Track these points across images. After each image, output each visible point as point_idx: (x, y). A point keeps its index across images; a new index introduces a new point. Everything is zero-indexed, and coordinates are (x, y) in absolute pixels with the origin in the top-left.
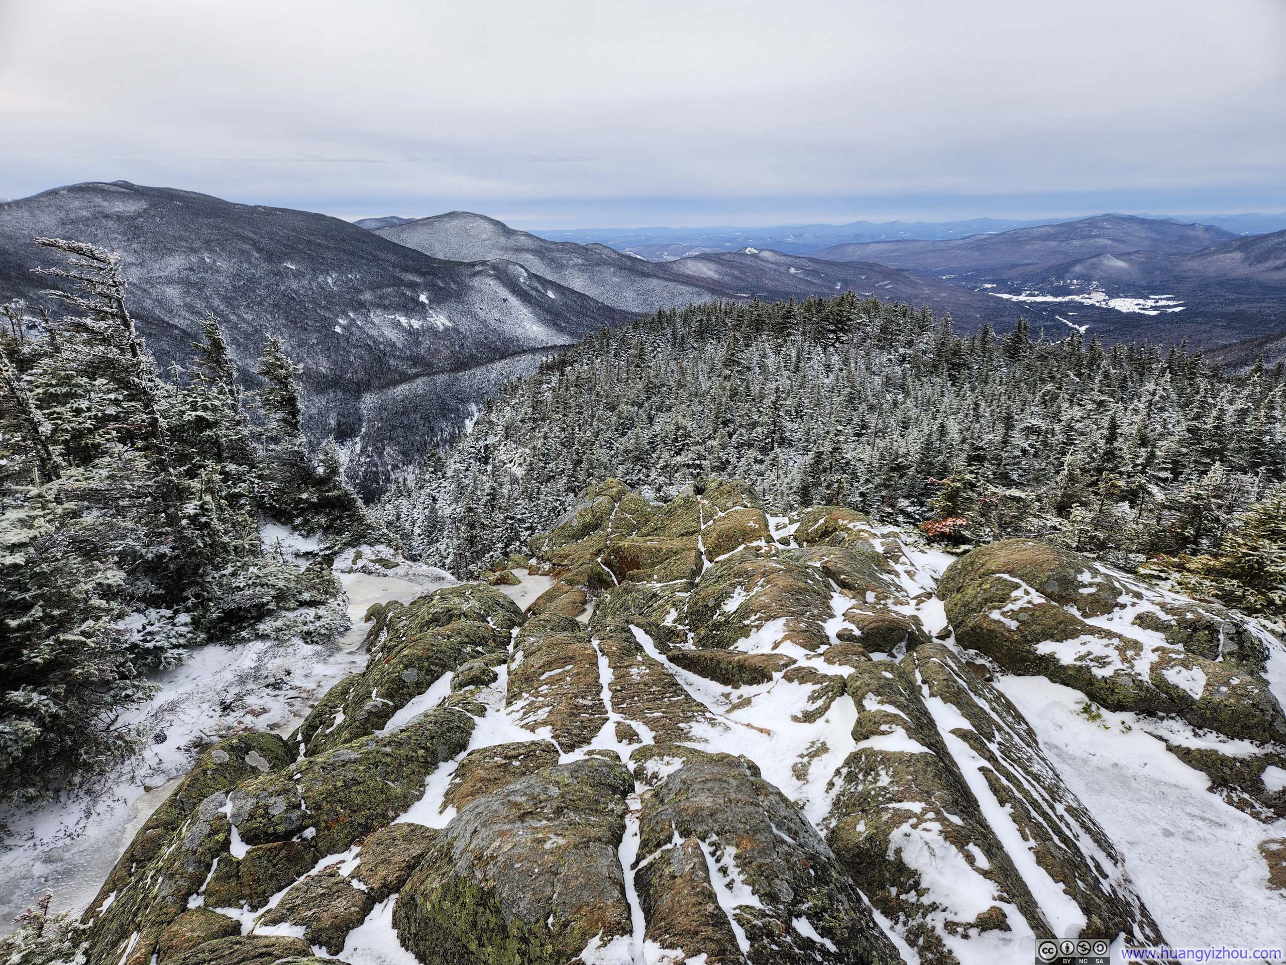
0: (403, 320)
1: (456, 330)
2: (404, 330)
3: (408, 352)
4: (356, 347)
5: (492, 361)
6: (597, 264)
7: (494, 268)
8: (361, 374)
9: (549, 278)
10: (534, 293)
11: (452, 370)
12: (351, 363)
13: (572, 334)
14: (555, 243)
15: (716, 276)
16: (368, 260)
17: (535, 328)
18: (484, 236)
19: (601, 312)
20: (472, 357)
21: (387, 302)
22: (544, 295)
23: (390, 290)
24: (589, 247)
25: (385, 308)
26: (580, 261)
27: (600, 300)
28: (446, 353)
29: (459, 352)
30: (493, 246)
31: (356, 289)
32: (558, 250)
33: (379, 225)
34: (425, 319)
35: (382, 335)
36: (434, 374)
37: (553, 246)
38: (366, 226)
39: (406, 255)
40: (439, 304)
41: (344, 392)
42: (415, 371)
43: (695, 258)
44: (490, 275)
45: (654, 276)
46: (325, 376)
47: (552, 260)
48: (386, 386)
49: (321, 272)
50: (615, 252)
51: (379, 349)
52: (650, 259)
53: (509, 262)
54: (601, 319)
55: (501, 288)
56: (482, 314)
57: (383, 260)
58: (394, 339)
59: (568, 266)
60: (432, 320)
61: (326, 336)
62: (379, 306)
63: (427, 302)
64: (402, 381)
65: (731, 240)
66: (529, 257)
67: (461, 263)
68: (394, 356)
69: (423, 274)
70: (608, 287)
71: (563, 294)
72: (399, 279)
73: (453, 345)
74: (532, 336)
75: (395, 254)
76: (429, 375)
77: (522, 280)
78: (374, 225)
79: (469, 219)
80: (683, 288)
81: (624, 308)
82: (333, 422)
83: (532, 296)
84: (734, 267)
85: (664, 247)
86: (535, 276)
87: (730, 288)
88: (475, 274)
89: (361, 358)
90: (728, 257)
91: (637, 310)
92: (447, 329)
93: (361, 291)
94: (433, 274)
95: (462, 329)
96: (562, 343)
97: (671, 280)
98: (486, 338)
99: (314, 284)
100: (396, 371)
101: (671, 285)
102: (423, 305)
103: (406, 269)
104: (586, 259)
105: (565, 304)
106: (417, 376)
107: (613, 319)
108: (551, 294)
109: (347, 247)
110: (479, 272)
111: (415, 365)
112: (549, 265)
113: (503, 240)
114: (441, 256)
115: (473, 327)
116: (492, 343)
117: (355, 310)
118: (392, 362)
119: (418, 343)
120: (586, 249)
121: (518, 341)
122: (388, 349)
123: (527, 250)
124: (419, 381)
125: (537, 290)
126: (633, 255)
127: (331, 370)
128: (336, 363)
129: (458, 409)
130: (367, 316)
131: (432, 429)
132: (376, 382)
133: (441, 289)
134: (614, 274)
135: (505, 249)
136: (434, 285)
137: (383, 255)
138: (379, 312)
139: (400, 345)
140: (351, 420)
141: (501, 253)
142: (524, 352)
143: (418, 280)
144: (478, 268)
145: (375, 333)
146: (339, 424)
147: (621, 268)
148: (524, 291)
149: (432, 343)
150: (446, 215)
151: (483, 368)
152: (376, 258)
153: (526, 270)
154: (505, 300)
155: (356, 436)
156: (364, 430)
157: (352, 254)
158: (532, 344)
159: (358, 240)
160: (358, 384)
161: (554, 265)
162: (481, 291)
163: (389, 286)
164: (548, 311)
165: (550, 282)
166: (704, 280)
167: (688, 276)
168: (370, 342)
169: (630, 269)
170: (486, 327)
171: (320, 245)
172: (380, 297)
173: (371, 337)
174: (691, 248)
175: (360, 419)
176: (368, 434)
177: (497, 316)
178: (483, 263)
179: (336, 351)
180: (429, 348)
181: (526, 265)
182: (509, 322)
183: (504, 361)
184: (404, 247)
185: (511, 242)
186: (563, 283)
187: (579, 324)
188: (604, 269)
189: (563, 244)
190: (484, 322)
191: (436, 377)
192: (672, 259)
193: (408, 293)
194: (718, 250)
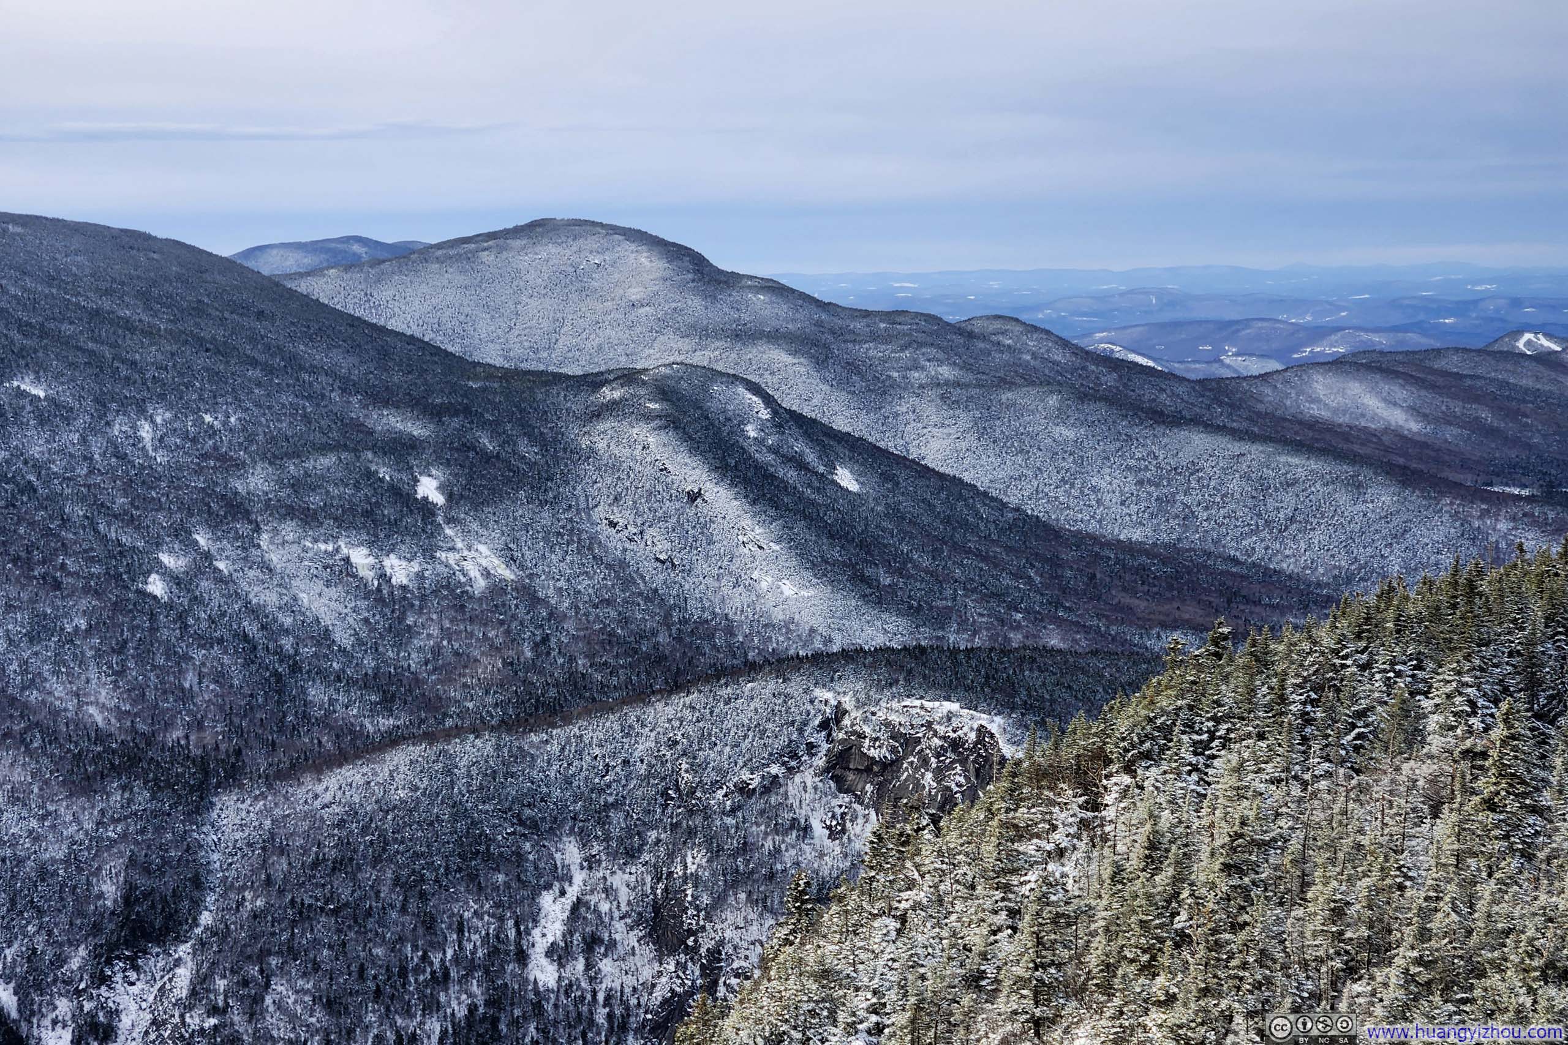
0: (361, 558)
1: (528, 593)
2: (361, 589)
3: (369, 662)
4: (204, 642)
5: (641, 695)
6: (1005, 383)
7: (664, 391)
8: (215, 732)
9: (841, 424)
10: (791, 475)
11: (506, 725)
12: (185, 696)
13: (914, 611)
14: (866, 314)
15: (1414, 426)
16: (269, 370)
17: (788, 589)
18: (635, 293)
19: (1015, 539)
20: (577, 684)
21: (315, 500)
22: (825, 482)
23: (327, 461)
24: (977, 327)
25: (308, 518)
26: (946, 372)
27: (1013, 500)
28: (489, 666)
29: (533, 666)
30: (662, 324)
31: (223, 458)
32: (874, 337)
33: (308, 261)
34: (429, 554)
35: (292, 606)
36: (449, 735)
37: (858, 325)
38: (268, 266)
39: (384, 354)
40: (477, 506)
41: (157, 788)
42: (386, 723)
43: (1337, 365)
44: (648, 417)
45: (1196, 422)
46: (101, 736)
47: (853, 367)
48: (292, 772)
49: (124, 405)
50: (1065, 343)
51: (279, 651)
52: (1178, 368)
53: (713, 375)
54: (1016, 562)
55: (684, 457)
56: (614, 542)
57: (314, 370)
58: (327, 620)
59: (905, 385)
60: (452, 558)
61: (117, 606)
62: (289, 512)
63: (438, 499)
64: (341, 759)
65: (1462, 308)
66: (779, 356)
67: (558, 378)
68: (322, 674)
69: (435, 414)
70: (1038, 458)
71: (886, 477)
72: (359, 426)
73: (513, 640)
74: (778, 615)
75: (355, 348)
76: (430, 738)
77: (751, 431)
78: (291, 263)
79: (592, 242)
80: (1299, 465)
81: (1092, 527)
82: (110, 890)
83: (783, 486)
84: (1473, 396)
85: (1228, 329)
86: (798, 419)
87: (1465, 465)
88: (598, 413)
89: (220, 678)
90: (1453, 364)
91: (1137, 535)
92: (497, 589)
93: (240, 465)
94: (467, 411)
95: (547, 590)
96: (880, 640)
97: (1254, 438)
98: (625, 621)
99: (97, 445)
100: (325, 722)
101: (1255, 452)
102: (426, 508)
103: (382, 397)
104: (966, 367)
105: (895, 513)
106: (392, 740)
107: (1055, 563)
108: (846, 478)
109: (210, 331)
110: (612, 408)
111: (387, 704)
112: (841, 384)
113: (695, 305)
114: (492, 356)
115: (583, 584)
116: (642, 636)
117: (214, 523)
118: (317, 693)
119: (401, 634)
120: (965, 333)
121: (730, 631)
122: (308, 651)
123: (775, 337)
124: (399, 758)
125: (801, 465)
126: (1119, 352)
127: (121, 715)
128: (138, 693)
129: (520, 856)
130: (248, 544)
131: (429, 924)
132: (259, 760)
133: (487, 458)
134: (1061, 417)
135: (703, 333)
136: (469, 447)
137: (318, 356)
138: (289, 530)
139: (343, 638)
140: (169, 882)
141: (685, 344)
142: (752, 669)
143: (417, 429)
144: (609, 394)
145: (268, 597)
146: (129, 898)
147: (1083, 397)
148: (758, 467)
149: (447, 634)
150: (516, 232)
151: (612, 722)
152: (294, 364)
153: (768, 400)
154: (693, 497)
155: (179, 940)
156: (206, 918)
157: (222, 351)
158: (778, 641)
159: (243, 309)
160: (202, 765)
161: (859, 384)
162: (615, 468)
163: (324, 449)
164: (836, 534)
165: (843, 438)
166: (1369, 436)
167: (1313, 425)
168: (251, 628)
169: (1112, 399)
170: (627, 582)
171: (128, 326)
172: (296, 485)
173: (254, 611)
174: (1319, 333)
175: (197, 883)
176: (220, 933)
177: (662, 548)
178: (629, 377)
179: (143, 657)
180: (437, 651)
181: (769, 382)
182: (701, 567)
183: (680, 701)
184: (382, 330)
185: (721, 313)
186: (888, 443)
187: (939, 579)
188: (1023, 397)
189: (891, 316)
190: (620, 568)
191: (454, 747)
192: (1254, 367)
193: (384, 473)
194: (1416, 341)
